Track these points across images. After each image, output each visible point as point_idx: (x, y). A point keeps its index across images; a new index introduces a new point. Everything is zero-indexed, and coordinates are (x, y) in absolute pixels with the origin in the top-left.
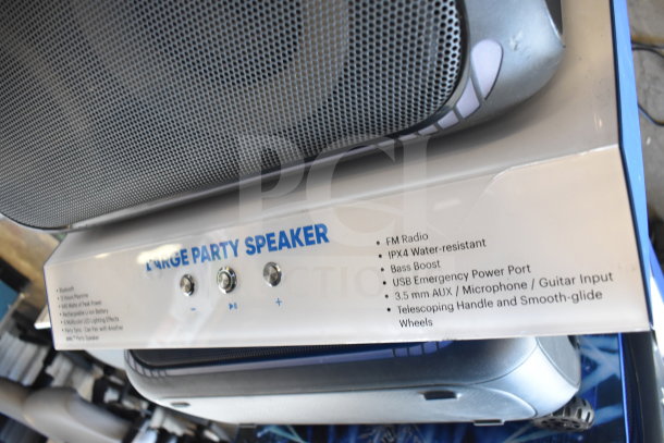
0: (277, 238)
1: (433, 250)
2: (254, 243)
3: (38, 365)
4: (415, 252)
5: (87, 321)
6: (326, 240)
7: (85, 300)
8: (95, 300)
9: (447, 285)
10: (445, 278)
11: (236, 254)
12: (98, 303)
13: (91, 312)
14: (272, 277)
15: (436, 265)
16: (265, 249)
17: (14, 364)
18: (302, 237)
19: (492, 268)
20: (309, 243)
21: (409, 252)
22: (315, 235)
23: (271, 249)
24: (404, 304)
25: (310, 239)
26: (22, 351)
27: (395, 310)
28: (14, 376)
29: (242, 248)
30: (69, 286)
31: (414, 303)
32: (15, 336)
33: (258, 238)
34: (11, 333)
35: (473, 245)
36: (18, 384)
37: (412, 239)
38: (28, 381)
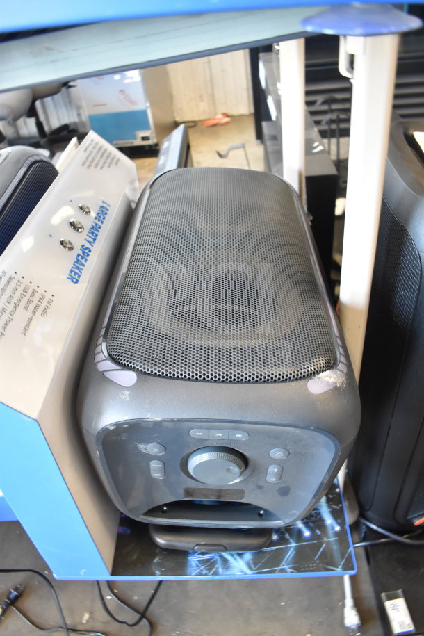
0: (83, 261)
1: (34, 313)
2: (87, 251)
3: (42, 118)
4: (38, 306)
5: (96, 156)
6: (68, 278)
7: (107, 164)
8: (104, 168)
9: (12, 305)
10: (16, 307)
11: (86, 240)
12: (102, 168)
13: (99, 161)
14: (66, 243)
15: (26, 308)
16: (81, 253)
17: (55, 107)
18: (77, 271)
19: (9, 327)
20: (71, 271)
21: (39, 303)
22: (74, 277)
23: (79, 255)
24: (15, 281)
25: (73, 273)
26: (58, 118)
27: (14, 275)
28: (48, 100)
29: (87, 245)
30: (119, 164)
31: (12, 285)
32: (72, 124)
33: (88, 255)
34: (75, 123)
35: (25, 329)
36: (42, 97)
37: (45, 309)
38: (38, 104)
